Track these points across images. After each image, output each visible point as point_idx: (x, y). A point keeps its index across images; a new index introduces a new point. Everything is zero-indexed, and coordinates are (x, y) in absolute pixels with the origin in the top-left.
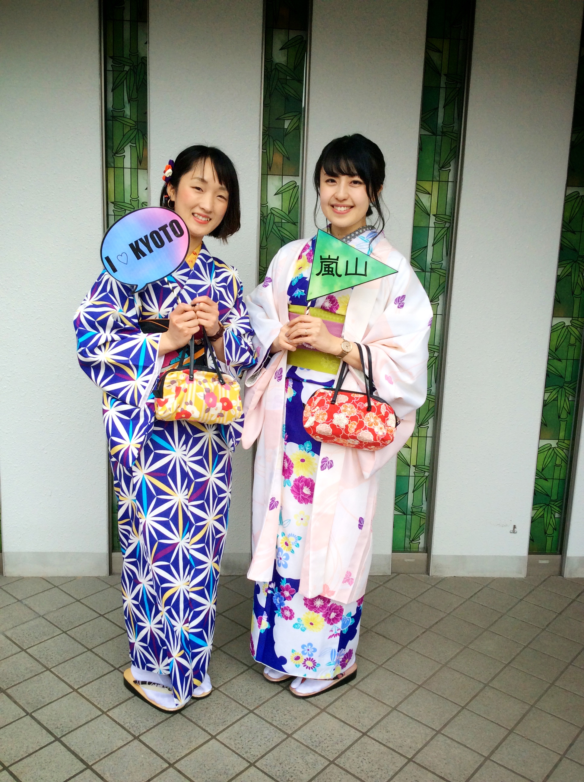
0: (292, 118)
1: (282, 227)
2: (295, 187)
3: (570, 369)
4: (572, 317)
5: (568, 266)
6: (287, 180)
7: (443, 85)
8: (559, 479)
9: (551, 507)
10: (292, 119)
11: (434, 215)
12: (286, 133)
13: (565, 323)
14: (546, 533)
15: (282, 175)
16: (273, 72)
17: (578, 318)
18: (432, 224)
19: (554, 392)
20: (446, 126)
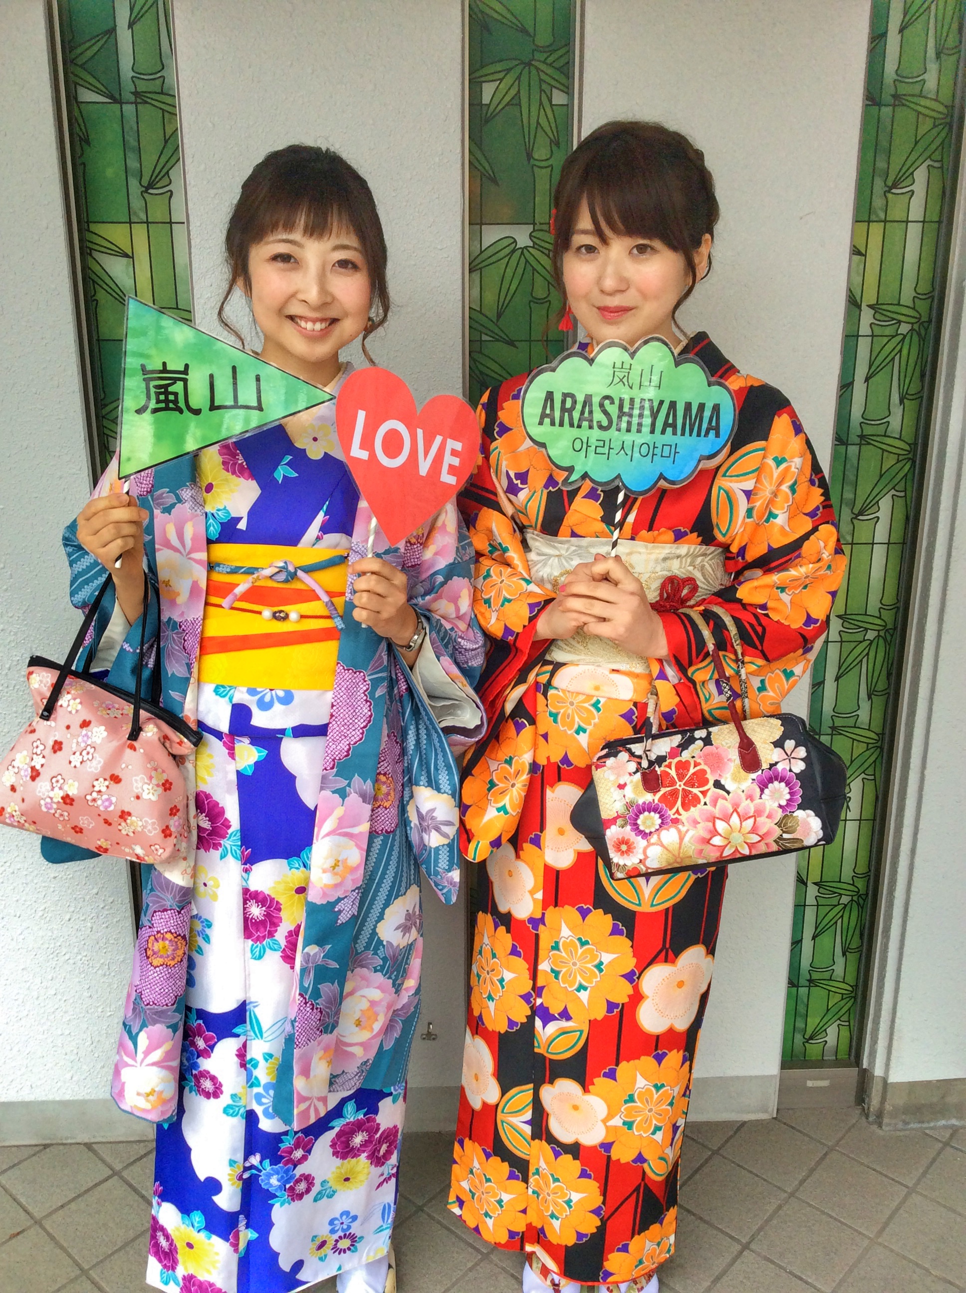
20: (142, 77)
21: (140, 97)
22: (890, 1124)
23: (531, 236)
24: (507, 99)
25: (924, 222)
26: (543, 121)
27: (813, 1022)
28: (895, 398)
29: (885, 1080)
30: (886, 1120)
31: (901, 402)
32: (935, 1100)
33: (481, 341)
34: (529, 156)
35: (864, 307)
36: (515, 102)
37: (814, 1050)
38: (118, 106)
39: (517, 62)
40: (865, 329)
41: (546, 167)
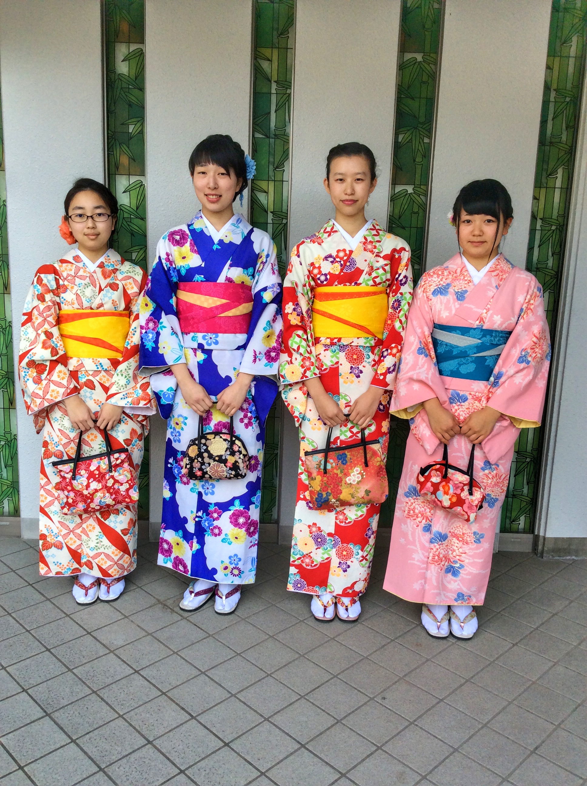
0: (135, 123)
1: (131, 222)
2: (141, 185)
6: (133, 179)
7: (273, 91)
11: (271, 212)
12: (130, 137)
15: (129, 175)
16: (117, 82)
18: (270, 221)
20: (278, 129)
21: (276, 136)
22: (546, 557)
23: (413, 189)
24: (408, 140)
25: (561, 188)
26: (420, 148)
27: (514, 514)
28: (550, 254)
29: (544, 538)
30: (544, 555)
31: (552, 255)
32: (565, 547)
33: (392, 227)
34: (414, 161)
35: (538, 219)
36: (411, 141)
37: (514, 526)
38: (267, 140)
39: (412, 127)
40: (538, 227)
41: (421, 165)
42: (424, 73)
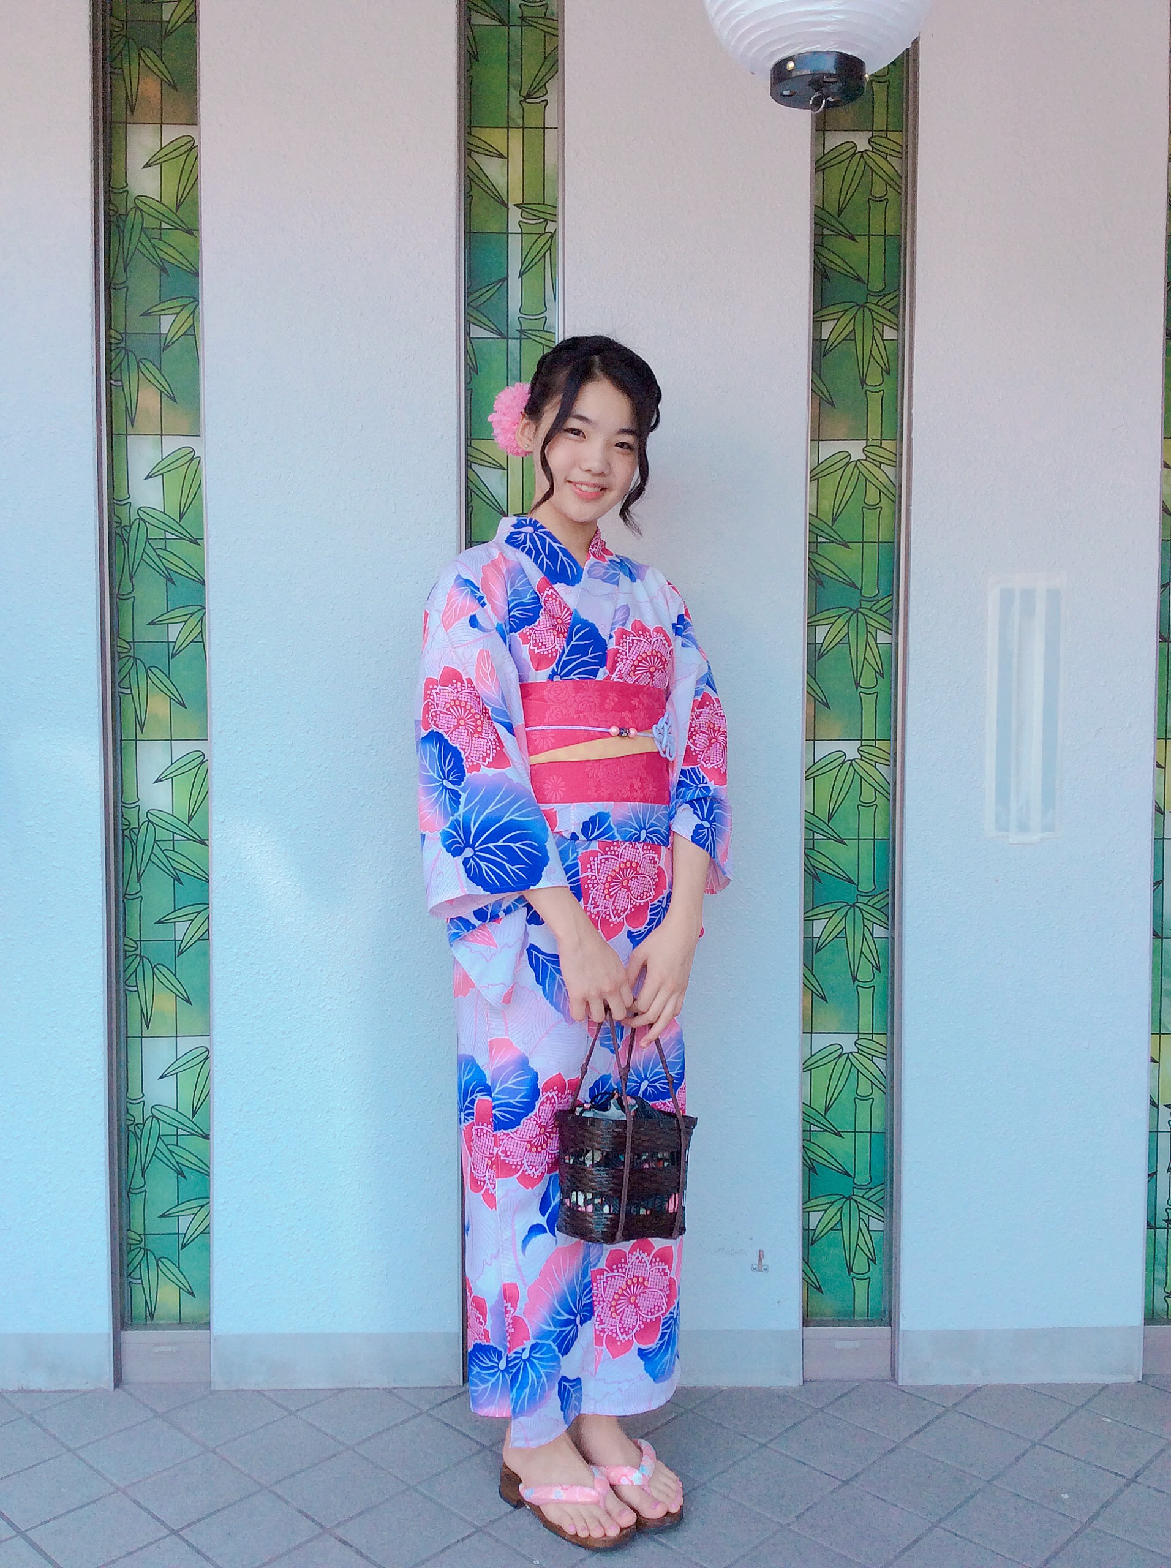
0: (178, 310)
1: (165, 549)
2: (192, 459)
3: (867, 863)
4: (862, 740)
5: (841, 622)
6: (172, 444)
7: (514, 227)
8: (870, 1132)
9: (856, 1202)
10: (178, 314)
12: (165, 344)
13: (845, 754)
14: (850, 1270)
15: (161, 435)
16: (132, 213)
17: (875, 740)
19: (837, 918)
20: (527, 317)
21: (523, 333)
23: (864, 450)
24: (844, 335)
26: (875, 353)
33: (819, 543)
34: (863, 382)
36: (851, 338)
38: (504, 341)
39: (852, 304)
41: (880, 391)
42: (875, 177)
